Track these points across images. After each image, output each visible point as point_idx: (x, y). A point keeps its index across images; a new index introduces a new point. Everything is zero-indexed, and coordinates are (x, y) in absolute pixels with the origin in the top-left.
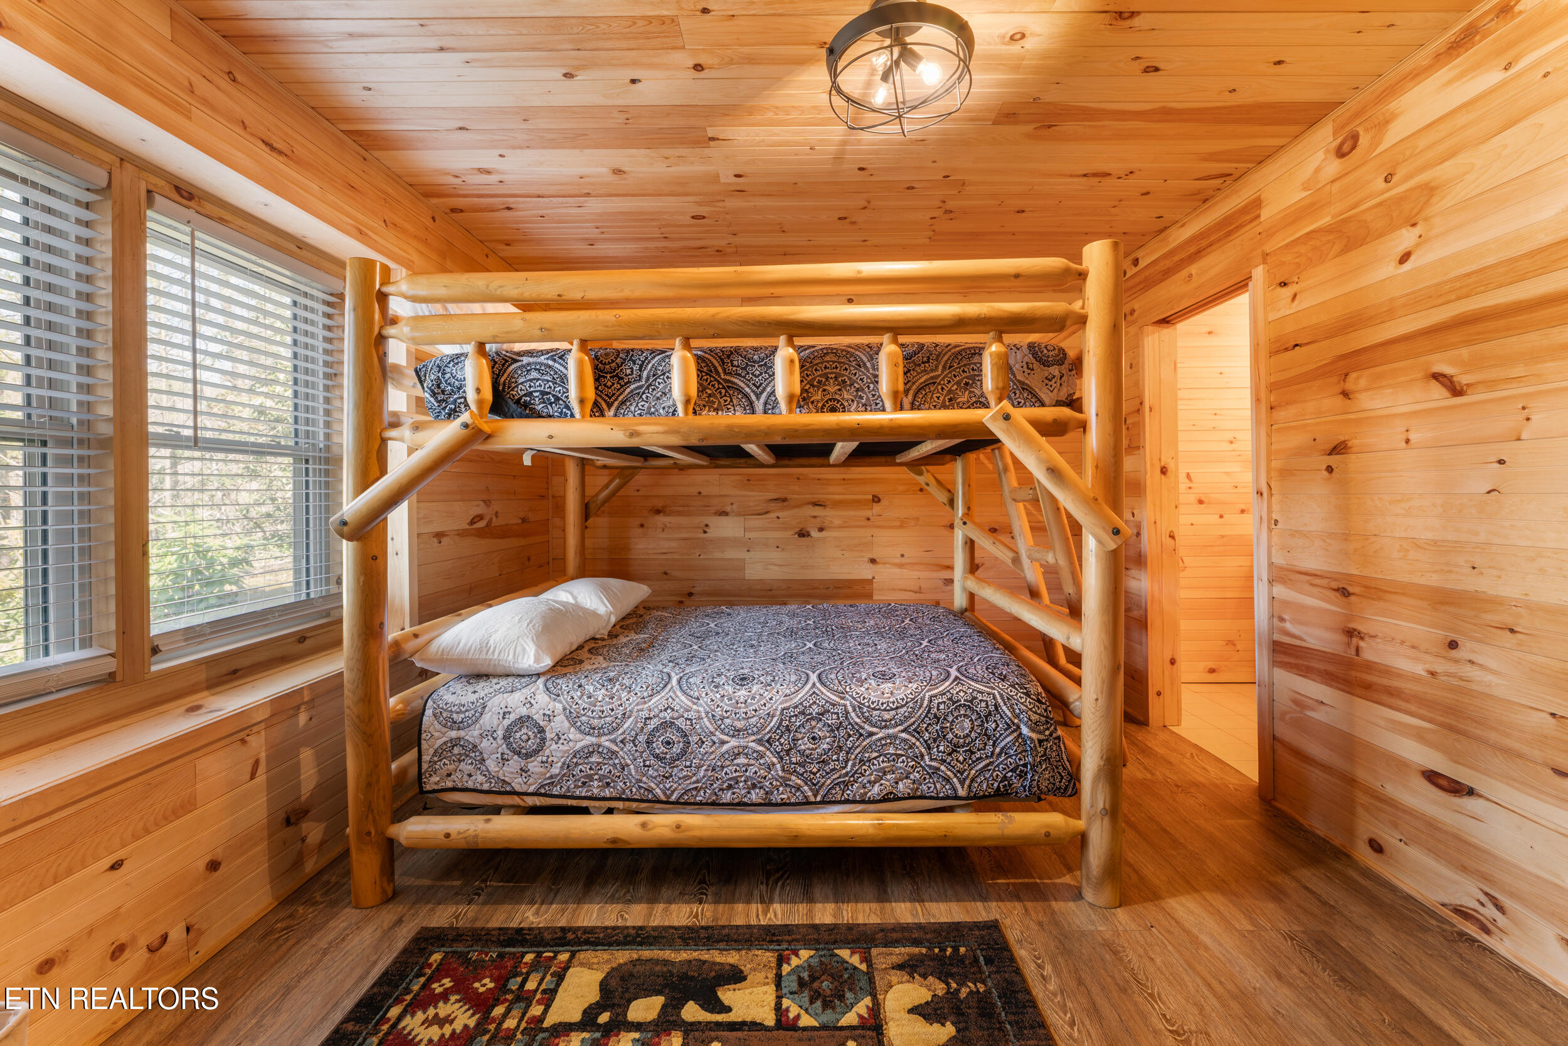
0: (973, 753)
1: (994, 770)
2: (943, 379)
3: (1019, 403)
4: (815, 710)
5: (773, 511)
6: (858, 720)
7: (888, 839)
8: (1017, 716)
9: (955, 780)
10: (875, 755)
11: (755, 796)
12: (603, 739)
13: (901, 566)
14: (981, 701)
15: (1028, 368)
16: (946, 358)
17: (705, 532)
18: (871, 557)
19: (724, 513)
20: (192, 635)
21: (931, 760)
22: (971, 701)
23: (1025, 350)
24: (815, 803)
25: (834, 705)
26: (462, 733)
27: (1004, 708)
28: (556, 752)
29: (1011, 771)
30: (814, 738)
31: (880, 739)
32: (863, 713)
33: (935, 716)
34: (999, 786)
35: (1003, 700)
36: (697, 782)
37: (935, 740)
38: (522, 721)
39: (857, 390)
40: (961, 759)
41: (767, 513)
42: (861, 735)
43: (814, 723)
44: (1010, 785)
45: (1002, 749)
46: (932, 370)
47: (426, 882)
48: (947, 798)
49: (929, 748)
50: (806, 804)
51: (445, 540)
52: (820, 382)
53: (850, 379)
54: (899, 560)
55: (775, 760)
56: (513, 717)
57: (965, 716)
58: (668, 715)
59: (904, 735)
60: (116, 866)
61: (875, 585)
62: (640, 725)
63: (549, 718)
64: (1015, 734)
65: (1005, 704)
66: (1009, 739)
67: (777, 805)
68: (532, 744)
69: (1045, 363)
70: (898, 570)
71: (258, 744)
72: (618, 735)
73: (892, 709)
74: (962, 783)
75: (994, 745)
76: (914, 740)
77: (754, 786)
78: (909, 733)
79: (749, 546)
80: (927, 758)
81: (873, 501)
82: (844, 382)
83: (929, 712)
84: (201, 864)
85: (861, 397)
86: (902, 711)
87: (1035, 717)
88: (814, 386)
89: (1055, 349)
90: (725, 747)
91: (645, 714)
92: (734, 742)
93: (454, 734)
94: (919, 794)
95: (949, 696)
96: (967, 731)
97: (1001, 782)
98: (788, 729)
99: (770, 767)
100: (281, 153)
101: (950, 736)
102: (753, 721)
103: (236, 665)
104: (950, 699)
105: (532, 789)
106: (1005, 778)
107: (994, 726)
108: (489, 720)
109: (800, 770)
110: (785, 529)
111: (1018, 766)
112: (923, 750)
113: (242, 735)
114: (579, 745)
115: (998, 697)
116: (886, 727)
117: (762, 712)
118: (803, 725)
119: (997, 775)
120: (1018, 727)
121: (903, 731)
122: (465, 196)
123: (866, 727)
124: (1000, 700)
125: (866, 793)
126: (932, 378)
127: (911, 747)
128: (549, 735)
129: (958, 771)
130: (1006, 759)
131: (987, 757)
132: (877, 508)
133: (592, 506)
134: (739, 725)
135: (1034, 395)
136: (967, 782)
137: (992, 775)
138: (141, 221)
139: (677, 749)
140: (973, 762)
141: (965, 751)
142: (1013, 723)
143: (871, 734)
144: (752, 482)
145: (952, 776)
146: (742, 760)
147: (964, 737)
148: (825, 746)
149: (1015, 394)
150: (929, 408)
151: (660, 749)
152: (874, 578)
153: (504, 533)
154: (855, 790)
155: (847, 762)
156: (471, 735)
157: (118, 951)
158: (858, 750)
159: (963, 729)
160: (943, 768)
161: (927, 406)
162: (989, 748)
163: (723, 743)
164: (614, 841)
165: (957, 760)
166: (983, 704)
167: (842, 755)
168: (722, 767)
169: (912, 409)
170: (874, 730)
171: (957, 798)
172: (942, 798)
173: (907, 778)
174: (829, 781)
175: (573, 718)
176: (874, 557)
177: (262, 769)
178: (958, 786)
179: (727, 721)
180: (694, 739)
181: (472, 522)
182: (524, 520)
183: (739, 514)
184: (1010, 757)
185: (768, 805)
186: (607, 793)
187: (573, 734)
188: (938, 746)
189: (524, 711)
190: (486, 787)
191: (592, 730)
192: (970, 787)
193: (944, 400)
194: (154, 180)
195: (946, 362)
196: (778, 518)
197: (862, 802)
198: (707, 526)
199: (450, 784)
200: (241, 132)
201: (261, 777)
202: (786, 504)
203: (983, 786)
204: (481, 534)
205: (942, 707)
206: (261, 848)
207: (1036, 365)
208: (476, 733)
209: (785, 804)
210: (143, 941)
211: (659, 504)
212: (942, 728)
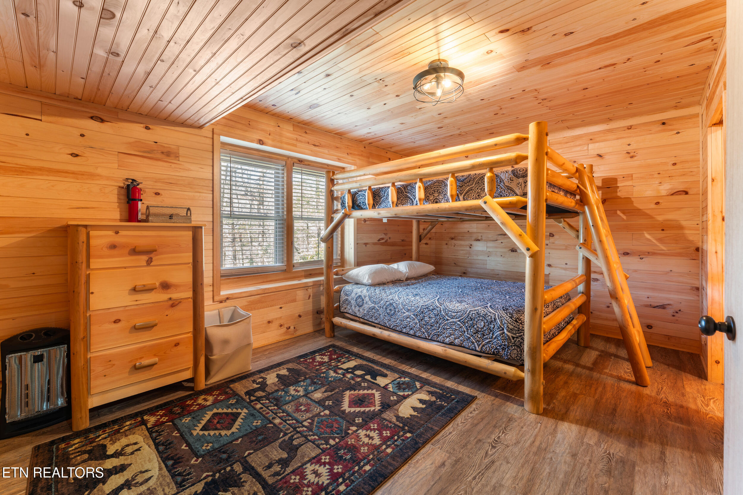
0: (484, 335)
1: (492, 344)
2: (475, 188)
3: (507, 195)
4: (431, 308)
5: (500, 240)
6: (444, 314)
7: (447, 357)
8: (503, 325)
9: (476, 344)
10: (448, 327)
11: (412, 332)
12: (376, 305)
13: (565, 269)
14: (489, 316)
15: (510, 180)
16: (476, 180)
17: (470, 248)
18: (548, 263)
19: (478, 240)
20: (302, 264)
21: (468, 334)
22: (485, 315)
23: (510, 173)
24: (429, 339)
25: (437, 307)
26: (348, 297)
27: (498, 320)
28: (366, 306)
29: (499, 346)
30: (430, 317)
31: (451, 322)
32: (446, 312)
33: (470, 318)
34: (494, 351)
35: (498, 317)
36: (397, 323)
37: (470, 327)
38: (360, 296)
39: (444, 195)
40: (479, 336)
41: (497, 240)
42: (444, 319)
43: (430, 312)
44: (499, 352)
45: (496, 337)
46: (471, 185)
47: (342, 337)
48: (472, 350)
49: (467, 330)
50: (425, 339)
51: (368, 246)
52: (432, 193)
53: (442, 191)
54: (565, 266)
55: (417, 322)
56: (358, 295)
57: (482, 320)
58: (391, 301)
59: (459, 323)
60: (281, 308)
61: (550, 278)
62: (384, 303)
63: (365, 297)
64: (501, 332)
65: (499, 319)
66: (498, 333)
67: (417, 337)
68: (361, 303)
69: (517, 177)
70: (564, 271)
71: (310, 291)
72: (379, 305)
73: (455, 312)
74: (479, 346)
75: (493, 334)
76: (462, 325)
77: (411, 329)
78: (461, 322)
79: (489, 254)
80: (466, 333)
81: (550, 236)
82: (440, 192)
83: (468, 316)
84: (297, 315)
85: (445, 197)
86: (459, 313)
87: (511, 327)
88: (430, 194)
89: (523, 170)
90: (405, 314)
91: (386, 300)
92: (407, 313)
93: (346, 297)
94: (463, 345)
95: (477, 311)
96: (482, 326)
97: (495, 350)
98: (422, 313)
99: (416, 323)
100: (317, 146)
101: (475, 327)
102: (413, 308)
103: (311, 272)
104: (477, 313)
105: (361, 316)
106: (496, 348)
107: (493, 326)
108: (353, 295)
109: (425, 327)
110: (505, 248)
111: (502, 345)
112: (465, 330)
113: (307, 288)
114: (371, 306)
115: (497, 315)
116: (452, 318)
117: (416, 306)
118: (426, 312)
119: (493, 346)
120: (503, 329)
121: (459, 321)
122: (370, 139)
123: (446, 317)
124: (497, 317)
125: (444, 340)
126: (471, 188)
127: (461, 327)
128: (365, 302)
129: (478, 341)
130: (497, 341)
131: (490, 338)
132: (552, 239)
133: (422, 236)
134: (409, 308)
135: (513, 191)
136: (481, 346)
137: (491, 346)
138: (292, 169)
139: (392, 312)
140: (484, 339)
141: (481, 334)
142: (501, 327)
143: (448, 320)
144: (490, 227)
145: (475, 342)
146: (408, 320)
147: (481, 328)
148: (433, 321)
149: (505, 191)
150: (471, 200)
151: (388, 311)
152: (550, 274)
153: (393, 244)
154: (441, 338)
155: (439, 327)
156: (349, 298)
157: (281, 326)
158: (443, 324)
159: (481, 325)
160: (471, 338)
161: (469, 199)
162: (491, 335)
163: (404, 313)
164: (374, 335)
165: (477, 336)
166: (490, 317)
167: (438, 325)
168: (403, 321)
169: (464, 200)
170: (449, 318)
171: (476, 350)
172: (471, 349)
173: (459, 338)
174: (433, 333)
175: (370, 298)
176: (550, 264)
177: (311, 298)
178: (477, 346)
179: (406, 306)
180: (397, 310)
181: (379, 240)
182: (403, 241)
183: (485, 241)
184: (499, 340)
185: (414, 336)
186: (376, 322)
187: (370, 303)
188: (471, 329)
189: (360, 294)
190: (352, 313)
191: (374, 302)
192: (482, 348)
193: (476, 196)
194: (294, 160)
195: (477, 181)
196: (502, 243)
197: (443, 343)
198: (471, 245)
199: (346, 311)
200: (308, 145)
201: (311, 300)
202: (505, 236)
203: (487, 348)
204: (382, 244)
205: (473, 315)
206: (311, 317)
207: (514, 178)
208: (350, 298)
209: (419, 337)
210: (286, 326)
211: (453, 236)
212: (472, 323)
